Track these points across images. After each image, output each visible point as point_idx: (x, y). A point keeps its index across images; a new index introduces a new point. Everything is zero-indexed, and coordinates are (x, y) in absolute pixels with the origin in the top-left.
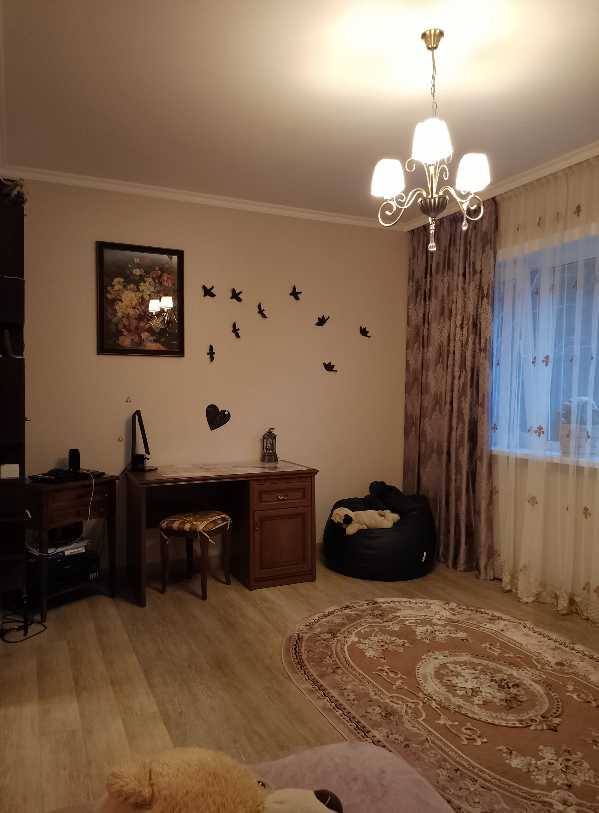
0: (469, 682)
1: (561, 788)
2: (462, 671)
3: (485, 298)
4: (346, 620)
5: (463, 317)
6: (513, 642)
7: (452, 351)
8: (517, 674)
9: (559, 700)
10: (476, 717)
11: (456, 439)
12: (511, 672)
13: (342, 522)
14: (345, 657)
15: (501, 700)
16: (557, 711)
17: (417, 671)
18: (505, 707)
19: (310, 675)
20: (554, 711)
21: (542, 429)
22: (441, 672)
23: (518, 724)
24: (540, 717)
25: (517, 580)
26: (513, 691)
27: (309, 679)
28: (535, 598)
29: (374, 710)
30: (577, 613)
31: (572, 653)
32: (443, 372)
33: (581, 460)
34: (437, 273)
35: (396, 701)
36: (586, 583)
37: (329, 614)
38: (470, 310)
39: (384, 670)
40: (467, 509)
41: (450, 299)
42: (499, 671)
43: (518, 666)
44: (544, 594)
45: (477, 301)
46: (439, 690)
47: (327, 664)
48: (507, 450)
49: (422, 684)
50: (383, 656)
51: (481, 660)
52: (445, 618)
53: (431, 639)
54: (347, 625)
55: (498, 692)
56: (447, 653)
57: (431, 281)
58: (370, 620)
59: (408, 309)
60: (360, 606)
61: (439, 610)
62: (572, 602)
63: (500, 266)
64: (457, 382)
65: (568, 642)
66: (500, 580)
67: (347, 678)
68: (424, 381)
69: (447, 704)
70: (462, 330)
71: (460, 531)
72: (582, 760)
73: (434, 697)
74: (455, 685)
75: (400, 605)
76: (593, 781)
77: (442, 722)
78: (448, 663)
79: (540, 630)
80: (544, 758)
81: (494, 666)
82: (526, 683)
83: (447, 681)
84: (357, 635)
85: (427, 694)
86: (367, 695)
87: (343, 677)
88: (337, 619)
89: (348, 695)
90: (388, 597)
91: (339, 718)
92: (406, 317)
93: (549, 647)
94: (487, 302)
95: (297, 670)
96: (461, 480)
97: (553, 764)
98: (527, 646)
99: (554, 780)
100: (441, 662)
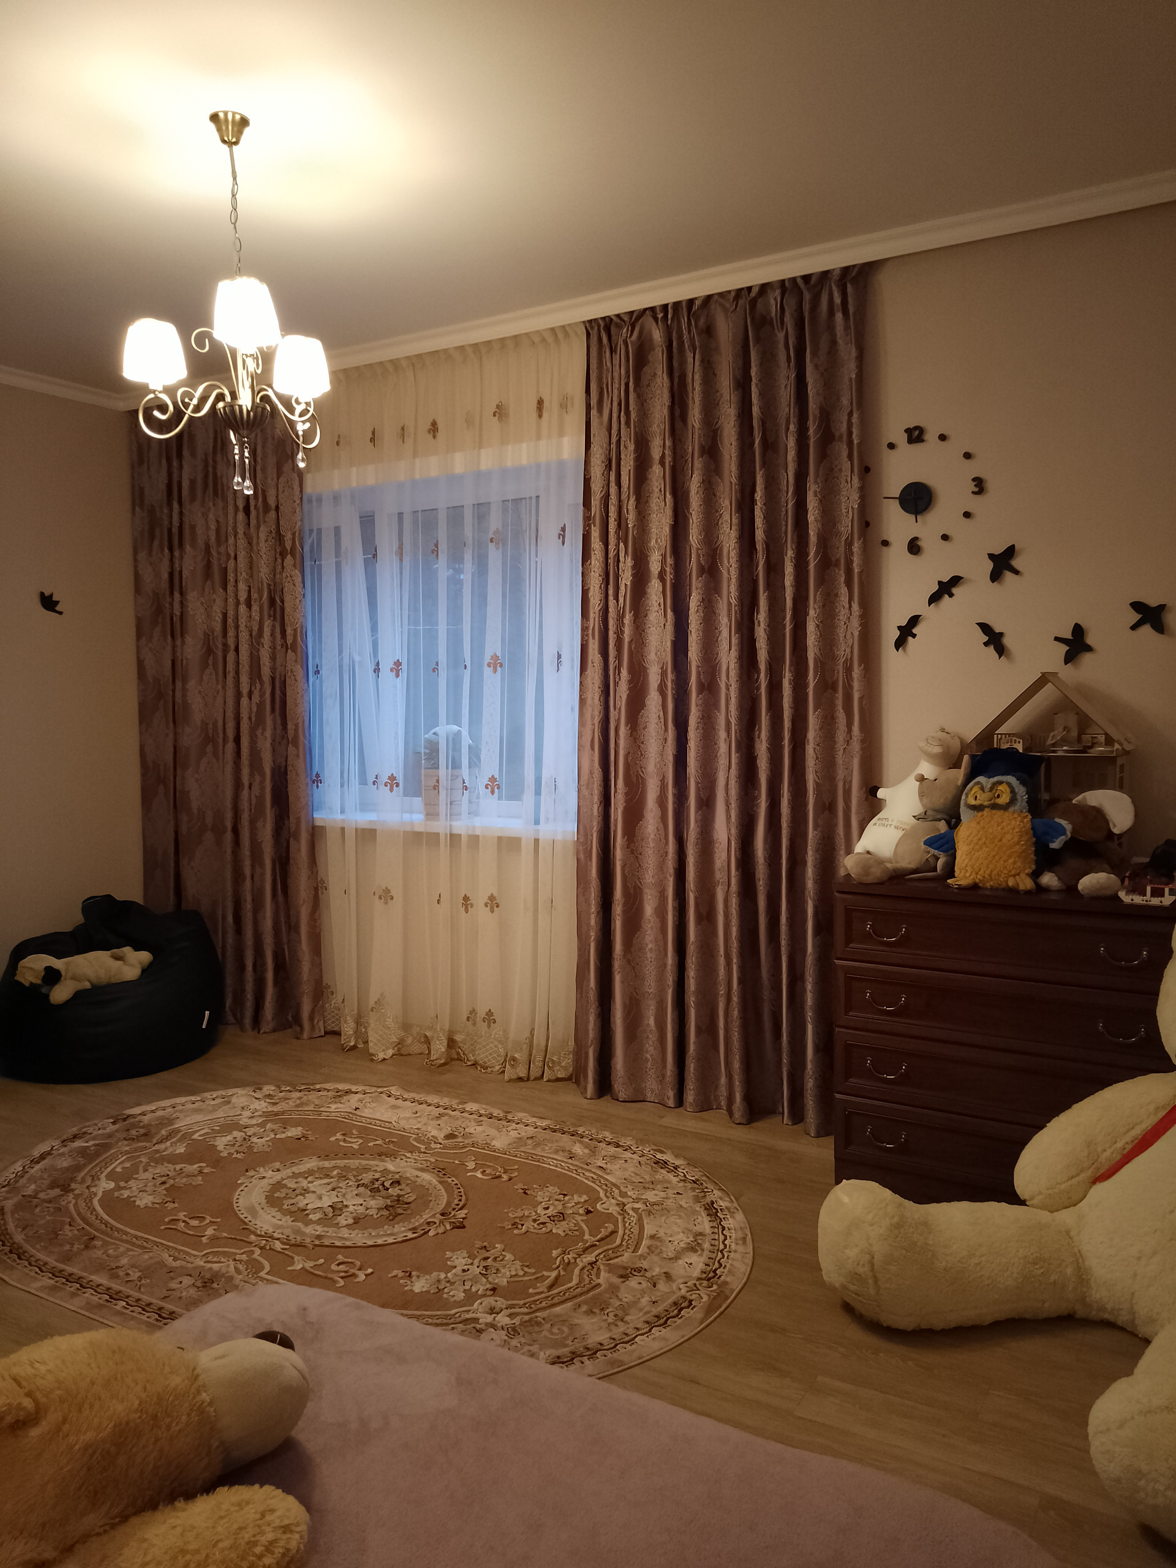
0: (325, 1198)
1: (484, 1296)
2: (310, 1185)
3: (289, 556)
4: (80, 1159)
5: (250, 587)
6: (377, 1122)
7: (233, 647)
8: (394, 1166)
9: (459, 1186)
10: (348, 1243)
11: (251, 804)
12: (384, 1166)
13: (39, 982)
14: (99, 1218)
15: (379, 1209)
16: (460, 1200)
17: (235, 1205)
18: (387, 1218)
19: (42, 1263)
20: (456, 1202)
21: (395, 779)
22: (276, 1195)
23: (410, 1235)
24: (438, 1216)
25: (366, 1028)
26: (394, 1191)
27: (42, 1271)
28: (396, 1049)
29: (181, 1282)
30: (459, 1059)
31: (463, 1117)
32: (217, 684)
33: (454, 824)
34: (193, 499)
35: (215, 1259)
36: (471, 1009)
37: (43, 1157)
38: (262, 575)
39: (178, 1220)
40: (275, 924)
41: (222, 549)
42: (367, 1169)
43: (393, 1155)
44: (409, 1040)
45: (274, 559)
46: (280, 1223)
47: (71, 1238)
48: (339, 817)
49: (250, 1221)
50: (169, 1199)
51: (335, 1162)
52: (260, 1113)
53: (246, 1150)
54: (85, 1165)
55: (372, 1200)
56: (277, 1165)
57: (181, 513)
58: (127, 1148)
59: (135, 560)
60: (99, 1129)
61: (247, 1104)
62: (451, 1043)
63: (310, 501)
64: (245, 703)
65: (454, 1103)
66: (338, 1034)
67: (116, 1249)
68: (178, 700)
69: (299, 1239)
70: (250, 610)
71: (264, 964)
72: (503, 1253)
73: (276, 1235)
74: (304, 1208)
75: (177, 1111)
76: (521, 1273)
77: (300, 1266)
78: (283, 1179)
79: (412, 1095)
80: (455, 1267)
81: (357, 1165)
82: (408, 1175)
83: (289, 1207)
84: (109, 1177)
85: (263, 1233)
86: (162, 1264)
87: (108, 1250)
88: (60, 1161)
89: (128, 1274)
90: (150, 1102)
91: (124, 1314)
92: (132, 578)
93: (430, 1117)
94: (292, 563)
95: (14, 1264)
96: (263, 874)
97: (468, 1270)
98: (398, 1123)
99: (474, 1289)
100: (271, 1181)
